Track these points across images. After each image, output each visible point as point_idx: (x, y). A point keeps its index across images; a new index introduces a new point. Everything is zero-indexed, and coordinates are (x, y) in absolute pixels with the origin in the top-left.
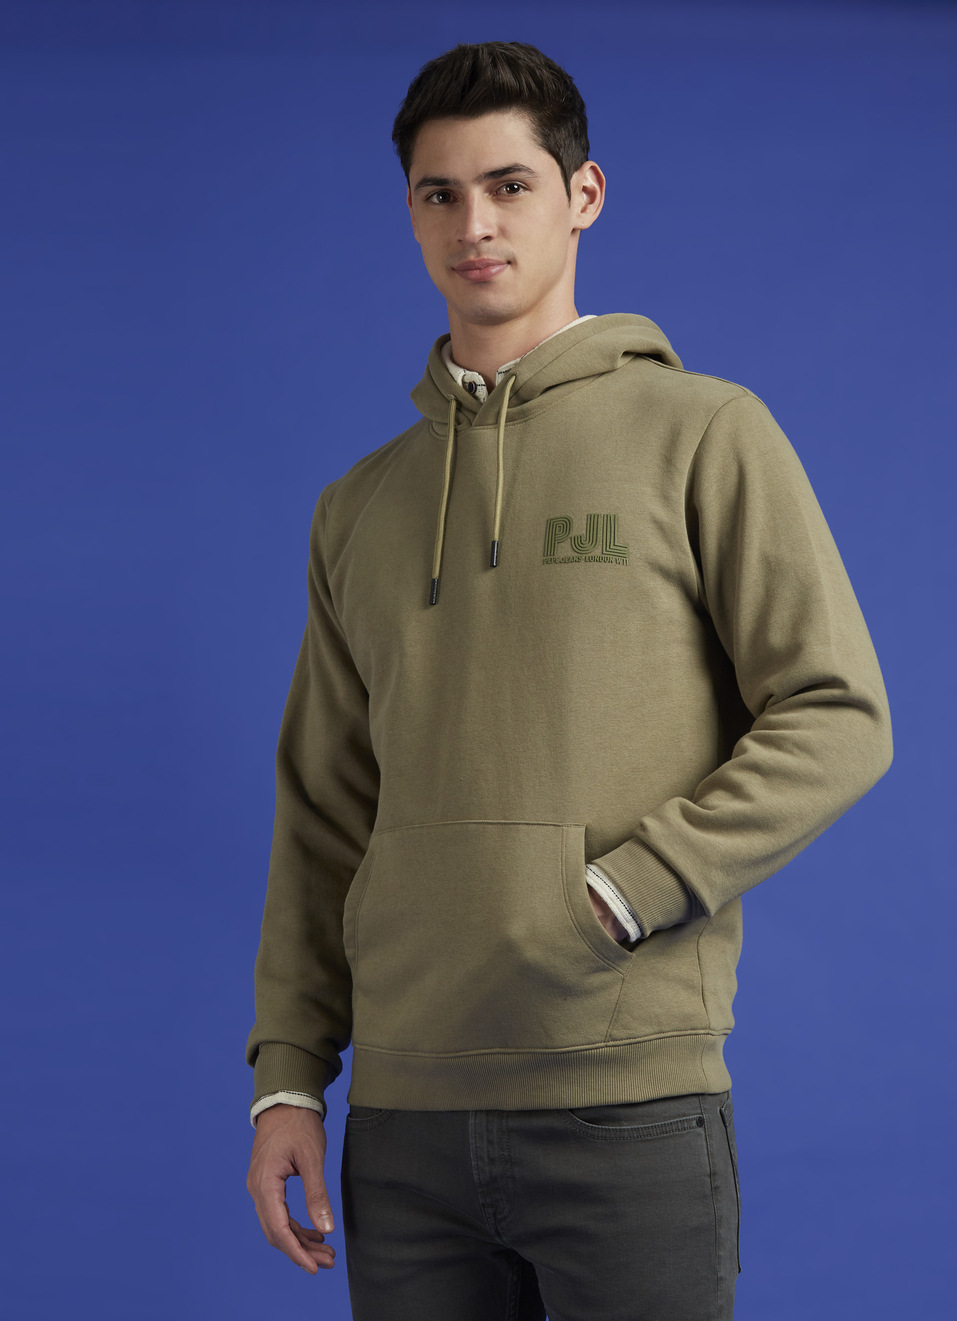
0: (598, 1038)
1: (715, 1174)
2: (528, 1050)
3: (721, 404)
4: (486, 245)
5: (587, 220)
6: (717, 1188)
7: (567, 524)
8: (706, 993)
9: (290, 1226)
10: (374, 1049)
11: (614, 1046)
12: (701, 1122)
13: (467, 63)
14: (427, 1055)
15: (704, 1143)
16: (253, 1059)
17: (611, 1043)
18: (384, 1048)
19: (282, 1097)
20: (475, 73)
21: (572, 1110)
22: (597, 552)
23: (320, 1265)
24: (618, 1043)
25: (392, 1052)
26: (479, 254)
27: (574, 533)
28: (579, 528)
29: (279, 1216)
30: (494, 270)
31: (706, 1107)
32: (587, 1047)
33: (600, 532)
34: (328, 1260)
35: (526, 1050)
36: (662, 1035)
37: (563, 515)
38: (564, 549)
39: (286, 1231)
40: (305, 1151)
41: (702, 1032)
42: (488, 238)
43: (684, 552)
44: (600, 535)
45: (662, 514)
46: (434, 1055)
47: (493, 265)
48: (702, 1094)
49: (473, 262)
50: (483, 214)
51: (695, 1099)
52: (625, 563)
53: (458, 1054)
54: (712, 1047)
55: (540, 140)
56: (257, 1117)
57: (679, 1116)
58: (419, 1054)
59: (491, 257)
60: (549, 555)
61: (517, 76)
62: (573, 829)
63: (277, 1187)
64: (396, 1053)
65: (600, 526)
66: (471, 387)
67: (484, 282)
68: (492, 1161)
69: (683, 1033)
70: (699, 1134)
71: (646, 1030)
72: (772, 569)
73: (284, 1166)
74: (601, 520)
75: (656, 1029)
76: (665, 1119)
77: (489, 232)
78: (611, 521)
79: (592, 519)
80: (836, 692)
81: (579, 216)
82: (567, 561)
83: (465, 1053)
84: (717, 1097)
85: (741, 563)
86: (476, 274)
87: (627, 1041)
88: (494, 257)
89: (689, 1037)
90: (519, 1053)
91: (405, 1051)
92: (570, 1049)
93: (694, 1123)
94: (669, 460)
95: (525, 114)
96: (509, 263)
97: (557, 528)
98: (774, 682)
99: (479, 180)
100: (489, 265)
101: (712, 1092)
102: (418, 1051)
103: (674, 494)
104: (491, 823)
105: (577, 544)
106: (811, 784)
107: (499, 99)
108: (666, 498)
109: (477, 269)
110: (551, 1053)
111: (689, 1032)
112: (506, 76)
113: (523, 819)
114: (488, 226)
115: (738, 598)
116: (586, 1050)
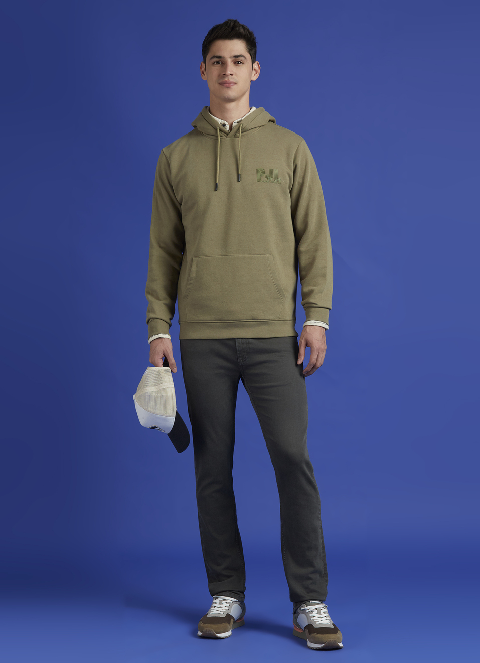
0: (276, 318)
4: (230, 77)
5: (255, 78)
7: (263, 171)
13: (232, 24)
16: (148, 322)
17: (279, 320)
19: (161, 336)
20: (234, 28)
22: (273, 180)
26: (229, 79)
27: (266, 174)
28: (267, 172)
30: (231, 85)
32: (274, 320)
37: (262, 168)
38: (263, 178)
42: (232, 75)
44: (273, 175)
45: (289, 170)
49: (226, 81)
50: (231, 68)
52: (280, 184)
55: (248, 50)
56: (150, 343)
59: (231, 81)
60: (259, 179)
61: (244, 31)
62: (270, 256)
66: (224, 125)
67: (229, 88)
68: (243, 343)
73: (161, 355)
74: (273, 171)
77: (232, 73)
78: (276, 171)
79: (271, 170)
81: (253, 77)
82: (264, 181)
86: (227, 85)
87: (283, 320)
88: (233, 81)
92: (270, 320)
95: (244, 41)
96: (236, 84)
97: (261, 172)
99: (231, 57)
100: (230, 83)
103: (291, 165)
105: (267, 177)
107: (239, 36)
109: (227, 83)
112: (242, 30)
114: (232, 71)
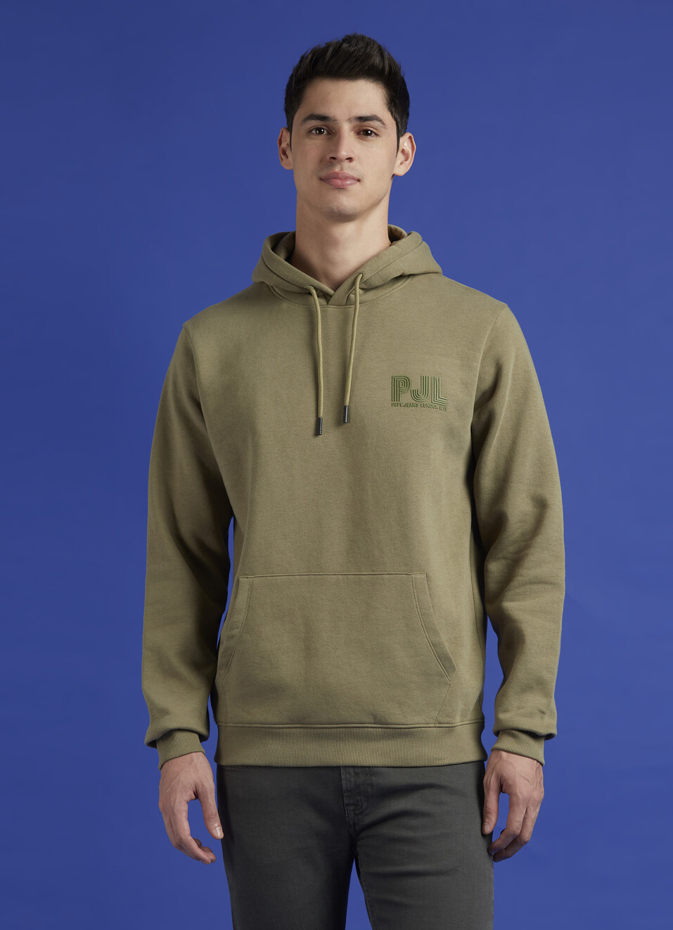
4: (346, 164)
5: (401, 170)
7: (407, 381)
9: (192, 834)
11: (439, 727)
22: (429, 402)
26: (342, 169)
27: (413, 388)
28: (416, 384)
29: (185, 828)
33: (429, 388)
36: (463, 723)
38: (406, 398)
39: (190, 838)
40: (204, 784)
42: (350, 159)
44: (430, 391)
45: (467, 378)
47: (349, 179)
49: (337, 174)
52: (445, 410)
59: (348, 173)
60: (396, 402)
62: (418, 576)
63: (185, 809)
65: (429, 385)
67: (342, 190)
74: (429, 381)
78: (436, 382)
79: (423, 381)
81: (399, 166)
82: (408, 405)
86: (339, 182)
87: (447, 725)
92: (415, 725)
95: (382, 86)
96: (358, 180)
97: (401, 382)
99: (350, 120)
100: (346, 178)
103: (475, 364)
105: (415, 395)
108: (470, 367)
109: (338, 179)
114: (351, 151)
116: (424, 728)
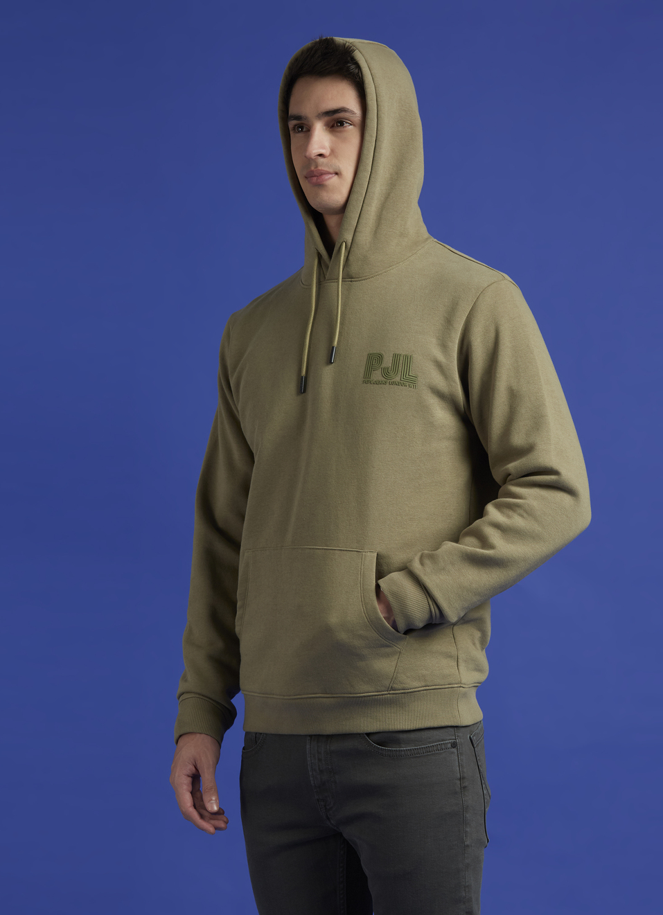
0: (383, 689)
1: (464, 778)
2: (339, 695)
3: (486, 286)
6: (465, 787)
7: (380, 357)
8: (460, 660)
9: (194, 807)
10: (250, 694)
11: (394, 694)
12: (454, 745)
14: (278, 697)
15: (457, 758)
17: (392, 692)
18: (256, 693)
21: (368, 734)
22: (397, 379)
23: (216, 828)
24: (397, 692)
25: (260, 695)
26: (317, 167)
27: (384, 365)
28: (388, 362)
29: (187, 801)
30: (326, 177)
31: (460, 734)
32: (376, 693)
33: (400, 366)
34: (222, 825)
35: (338, 695)
36: (428, 688)
37: (378, 352)
38: (377, 375)
40: (203, 758)
41: (456, 686)
42: (322, 155)
43: (454, 382)
44: (400, 368)
45: (440, 357)
46: (282, 697)
47: (325, 174)
48: (457, 727)
49: (313, 172)
50: (320, 139)
51: (452, 730)
52: (415, 387)
53: (296, 697)
54: (465, 695)
57: (439, 741)
58: (274, 696)
59: (323, 169)
60: (367, 380)
62: (369, 554)
63: (185, 782)
64: (262, 695)
65: (401, 362)
67: (320, 185)
69: (444, 687)
70: (453, 753)
71: (416, 684)
72: (513, 396)
73: (190, 769)
74: (402, 358)
75: (423, 684)
76: (430, 743)
77: (322, 151)
78: (408, 359)
79: (396, 357)
80: (553, 477)
82: (378, 383)
83: (299, 697)
84: (468, 728)
85: (494, 390)
86: (316, 179)
87: (402, 691)
88: (326, 169)
89: (447, 691)
90: (334, 697)
91: (267, 694)
92: (365, 694)
93: (449, 745)
94: (449, 322)
96: (336, 174)
97: (374, 360)
98: (512, 466)
99: (320, 116)
100: (322, 174)
101: (464, 724)
102: (273, 694)
103: (450, 344)
104: (319, 549)
105: (386, 372)
106: (534, 538)
108: (444, 346)
109: (315, 176)
110: (352, 697)
111: (447, 686)
113: (338, 547)
114: (324, 148)
115: (492, 413)
116: (376, 695)
